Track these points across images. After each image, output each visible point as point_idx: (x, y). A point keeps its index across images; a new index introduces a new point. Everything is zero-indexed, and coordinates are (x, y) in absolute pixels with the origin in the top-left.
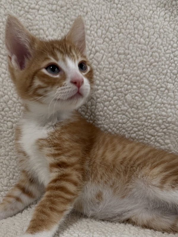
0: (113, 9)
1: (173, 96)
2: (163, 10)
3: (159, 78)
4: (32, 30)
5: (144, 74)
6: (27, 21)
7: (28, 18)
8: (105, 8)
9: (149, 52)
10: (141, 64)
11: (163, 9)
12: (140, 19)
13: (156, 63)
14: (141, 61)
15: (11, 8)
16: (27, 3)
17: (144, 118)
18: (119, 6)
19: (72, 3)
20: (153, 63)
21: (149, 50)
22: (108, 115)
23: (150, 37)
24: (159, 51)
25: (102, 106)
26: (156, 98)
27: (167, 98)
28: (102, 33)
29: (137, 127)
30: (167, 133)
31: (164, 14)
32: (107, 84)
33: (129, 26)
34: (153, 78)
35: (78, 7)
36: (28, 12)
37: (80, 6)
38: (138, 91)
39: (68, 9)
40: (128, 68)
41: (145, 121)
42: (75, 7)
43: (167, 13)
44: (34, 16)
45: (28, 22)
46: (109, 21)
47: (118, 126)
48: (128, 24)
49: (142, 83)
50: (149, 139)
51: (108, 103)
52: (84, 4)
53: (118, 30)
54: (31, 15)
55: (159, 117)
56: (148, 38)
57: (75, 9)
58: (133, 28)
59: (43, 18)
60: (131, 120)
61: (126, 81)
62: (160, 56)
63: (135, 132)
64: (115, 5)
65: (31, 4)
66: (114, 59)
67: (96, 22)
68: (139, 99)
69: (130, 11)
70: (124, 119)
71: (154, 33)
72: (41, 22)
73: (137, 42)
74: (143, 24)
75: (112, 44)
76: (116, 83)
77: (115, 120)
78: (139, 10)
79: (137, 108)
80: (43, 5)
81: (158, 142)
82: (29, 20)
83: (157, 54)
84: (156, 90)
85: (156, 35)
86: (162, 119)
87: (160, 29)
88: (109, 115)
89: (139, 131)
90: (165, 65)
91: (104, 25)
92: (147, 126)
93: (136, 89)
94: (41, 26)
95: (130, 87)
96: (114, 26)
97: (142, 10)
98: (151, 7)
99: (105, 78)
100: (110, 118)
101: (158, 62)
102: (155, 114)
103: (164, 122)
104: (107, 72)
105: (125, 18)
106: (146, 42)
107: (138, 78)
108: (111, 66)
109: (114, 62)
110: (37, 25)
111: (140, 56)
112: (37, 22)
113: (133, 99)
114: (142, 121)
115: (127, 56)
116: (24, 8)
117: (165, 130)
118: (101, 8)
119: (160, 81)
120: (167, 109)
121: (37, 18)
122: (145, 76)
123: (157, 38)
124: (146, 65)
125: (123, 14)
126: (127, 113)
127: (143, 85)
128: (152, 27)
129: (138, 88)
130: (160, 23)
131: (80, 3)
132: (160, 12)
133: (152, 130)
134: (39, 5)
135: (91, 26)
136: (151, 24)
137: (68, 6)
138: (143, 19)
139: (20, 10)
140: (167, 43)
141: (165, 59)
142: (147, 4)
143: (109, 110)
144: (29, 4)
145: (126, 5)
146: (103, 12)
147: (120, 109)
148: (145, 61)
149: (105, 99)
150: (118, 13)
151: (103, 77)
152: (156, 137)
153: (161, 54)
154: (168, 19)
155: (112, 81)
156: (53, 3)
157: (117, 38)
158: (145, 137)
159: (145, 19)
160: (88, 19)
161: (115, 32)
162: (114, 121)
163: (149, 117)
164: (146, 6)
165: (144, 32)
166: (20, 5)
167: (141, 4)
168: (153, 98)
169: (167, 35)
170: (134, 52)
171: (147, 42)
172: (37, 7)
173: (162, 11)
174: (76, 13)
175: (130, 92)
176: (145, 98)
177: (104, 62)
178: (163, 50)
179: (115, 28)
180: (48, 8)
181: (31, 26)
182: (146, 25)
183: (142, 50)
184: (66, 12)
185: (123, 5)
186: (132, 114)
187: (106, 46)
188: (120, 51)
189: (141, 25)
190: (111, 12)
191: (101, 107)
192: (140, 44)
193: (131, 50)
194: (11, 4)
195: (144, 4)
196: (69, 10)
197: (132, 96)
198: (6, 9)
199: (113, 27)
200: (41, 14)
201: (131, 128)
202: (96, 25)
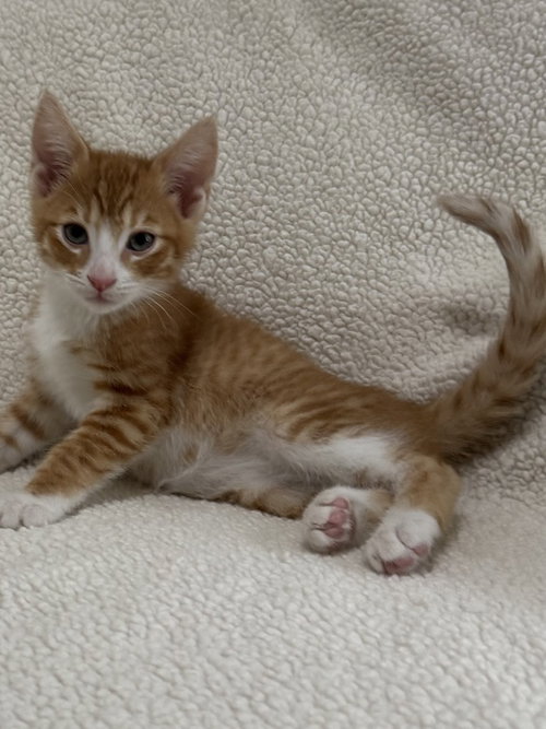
0: (257, 71)
1: (365, 260)
2: (364, 80)
3: (338, 219)
4: (84, 98)
5: (306, 209)
6: (74, 79)
7: (78, 74)
8: (240, 67)
9: (322, 164)
10: (302, 186)
11: (365, 76)
12: (312, 94)
13: (334, 189)
14: (304, 182)
15: (47, 50)
16: (81, 44)
17: (299, 300)
18: (271, 64)
19: (173, 51)
20: (329, 187)
21: (324, 161)
22: (223, 286)
23: (328, 133)
24: (344, 163)
25: (213, 264)
26: (329, 260)
27: (353, 261)
28: (228, 117)
29: (283, 318)
30: (347, 337)
31: (364, 87)
32: (226, 221)
33: (286, 107)
34: (324, 218)
35: (184, 60)
36: (80, 62)
37: (188, 58)
38: (291, 242)
39: (164, 62)
40: (276, 195)
41: (301, 306)
42: (178, 59)
43: (372, 85)
44: (91, 70)
45: (77, 83)
46: (245, 93)
47: (242, 309)
48: (284, 102)
49: (301, 226)
50: (308, 344)
51: (225, 260)
52: (198, 55)
53: (263, 114)
54: (85, 68)
55: (331, 301)
56: (323, 135)
57: (177, 65)
58: (294, 112)
59: (108, 77)
60: (272, 300)
61: (268, 219)
62: (344, 174)
63: (279, 326)
64: (262, 62)
65: (89, 46)
66: (248, 173)
67: (218, 94)
68: (292, 259)
69: (292, 77)
70: (258, 297)
71: (338, 126)
72: (104, 85)
73: (299, 143)
74: (316, 106)
75: (247, 141)
76: (247, 222)
77: (238, 296)
78: (311, 76)
79: (286, 278)
80: (113, 50)
81: (327, 355)
82: (80, 78)
83: (339, 170)
84: (329, 244)
85: (340, 130)
86: (338, 306)
87: (352, 118)
88: (227, 285)
89: (288, 325)
90: (353, 194)
91: (233, 101)
92: (304, 318)
93: (286, 238)
94: (102, 93)
95: (275, 232)
96: (255, 104)
97: (317, 76)
98: (337, 71)
99: (224, 209)
100: (229, 291)
101: (338, 187)
102: (323, 294)
103: (341, 311)
104: (229, 197)
105: (280, 90)
106: (318, 142)
107: (294, 216)
108: (239, 186)
109: (246, 178)
110: (95, 89)
111: (302, 171)
112: (97, 83)
113: (279, 257)
114: (295, 306)
115: (273, 168)
116: (73, 52)
117: (342, 330)
118: (232, 67)
119: (340, 225)
120: (351, 286)
121: (97, 76)
122: (307, 213)
123: (343, 137)
124: (313, 191)
125: (276, 81)
126: (264, 286)
127: (302, 232)
128: (334, 113)
129: (292, 235)
130: (353, 105)
131: (189, 53)
132: (357, 83)
133: (316, 327)
134: (104, 49)
135: (205, 102)
136: (333, 105)
137: (164, 56)
138: (317, 95)
139: (65, 56)
140: (363, 147)
141: (354, 182)
142: (330, 65)
143: (227, 275)
144: (84, 46)
145: (285, 63)
146: (234, 75)
147: (249, 275)
148: (311, 181)
149: (221, 251)
150: (266, 79)
151: (219, 207)
152: (323, 342)
153: (348, 171)
154: (372, 98)
155: (239, 217)
156: (134, 48)
157: (258, 129)
158: (300, 340)
159: (322, 96)
160: (202, 87)
161: (255, 118)
162: (235, 299)
163: (309, 299)
164: (326, 68)
165: (317, 121)
166: (67, 46)
167: (318, 64)
168: (322, 258)
169: (365, 132)
170: (290, 162)
171: (320, 144)
172: (100, 53)
173: (361, 81)
174: (178, 72)
175: (274, 244)
176: (305, 259)
177: (224, 177)
178: (352, 163)
179: (257, 110)
180: (121, 56)
181: (82, 90)
182: (323, 107)
183: (307, 158)
184: (158, 68)
185: (279, 63)
186: (275, 289)
187: (234, 145)
188: (260, 158)
189: (311, 108)
190: (252, 75)
191: (211, 267)
192: (305, 146)
193: (285, 158)
194: (46, 41)
195: (325, 64)
196: (164, 65)
197: (277, 252)
198: (35, 50)
199: (251, 107)
200: (106, 69)
201: (270, 317)
202: (218, 100)
